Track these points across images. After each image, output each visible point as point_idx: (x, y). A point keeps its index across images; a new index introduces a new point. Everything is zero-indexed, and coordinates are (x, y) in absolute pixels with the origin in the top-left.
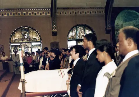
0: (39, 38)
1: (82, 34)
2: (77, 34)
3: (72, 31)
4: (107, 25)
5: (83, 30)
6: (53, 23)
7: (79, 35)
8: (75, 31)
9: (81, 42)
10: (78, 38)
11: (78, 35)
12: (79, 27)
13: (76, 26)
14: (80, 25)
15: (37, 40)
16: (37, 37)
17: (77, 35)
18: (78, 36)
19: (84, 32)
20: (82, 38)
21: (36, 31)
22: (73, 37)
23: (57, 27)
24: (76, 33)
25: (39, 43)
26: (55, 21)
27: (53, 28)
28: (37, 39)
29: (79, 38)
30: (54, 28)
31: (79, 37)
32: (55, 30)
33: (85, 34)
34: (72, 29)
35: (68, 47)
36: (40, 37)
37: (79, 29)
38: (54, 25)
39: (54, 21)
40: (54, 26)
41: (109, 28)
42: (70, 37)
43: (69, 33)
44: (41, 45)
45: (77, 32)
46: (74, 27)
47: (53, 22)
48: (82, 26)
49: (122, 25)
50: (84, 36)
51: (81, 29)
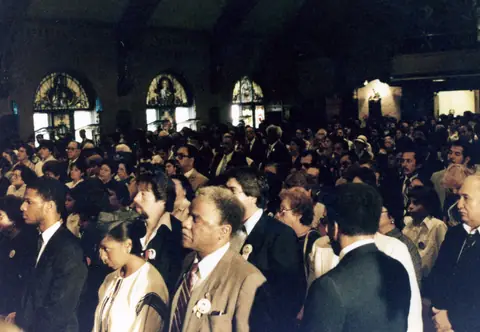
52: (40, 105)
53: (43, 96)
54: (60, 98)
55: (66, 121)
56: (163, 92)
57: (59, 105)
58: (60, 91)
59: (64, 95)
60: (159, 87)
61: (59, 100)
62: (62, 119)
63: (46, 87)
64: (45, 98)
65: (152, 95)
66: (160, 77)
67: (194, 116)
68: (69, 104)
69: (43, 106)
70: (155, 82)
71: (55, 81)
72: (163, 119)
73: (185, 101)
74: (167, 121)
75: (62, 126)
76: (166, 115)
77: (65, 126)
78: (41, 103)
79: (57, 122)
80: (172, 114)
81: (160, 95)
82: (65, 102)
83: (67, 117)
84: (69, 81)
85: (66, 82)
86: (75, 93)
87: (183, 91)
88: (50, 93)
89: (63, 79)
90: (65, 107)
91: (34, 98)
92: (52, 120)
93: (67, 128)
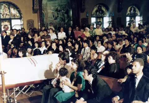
1: (7, 13)
4: (35, 4)
5: (7, 9)
7: (2, 13)
9: (6, 21)
11: (2, 14)
12: (3, 4)
14: (4, 2)
19: (9, 10)
20: (7, 17)
29: (3, 17)
31: (3, 15)
33: (9, 12)
41: (37, 7)
48: (6, 3)
49: (46, 4)
50: (8, 15)
51: (5, 6)
52: (93, 15)
53: (94, 12)
54: (99, 13)
55: (101, 20)
56: (132, 11)
58: (100, 11)
59: (101, 12)
60: (131, 10)
61: (99, 14)
62: (100, 19)
63: (95, 9)
65: (128, 12)
66: (131, 6)
67: (142, 19)
68: (102, 15)
69: (94, 15)
70: (129, 8)
71: (98, 8)
72: (131, 20)
73: (139, 14)
74: (133, 21)
75: (100, 22)
76: (133, 19)
78: (94, 14)
79: (98, 20)
80: (135, 18)
81: (131, 12)
84: (102, 7)
86: (104, 11)
87: (138, 12)
88: (97, 11)
89: (101, 7)
90: (101, 16)
91: (92, 13)
92: (97, 20)
93: (101, 22)
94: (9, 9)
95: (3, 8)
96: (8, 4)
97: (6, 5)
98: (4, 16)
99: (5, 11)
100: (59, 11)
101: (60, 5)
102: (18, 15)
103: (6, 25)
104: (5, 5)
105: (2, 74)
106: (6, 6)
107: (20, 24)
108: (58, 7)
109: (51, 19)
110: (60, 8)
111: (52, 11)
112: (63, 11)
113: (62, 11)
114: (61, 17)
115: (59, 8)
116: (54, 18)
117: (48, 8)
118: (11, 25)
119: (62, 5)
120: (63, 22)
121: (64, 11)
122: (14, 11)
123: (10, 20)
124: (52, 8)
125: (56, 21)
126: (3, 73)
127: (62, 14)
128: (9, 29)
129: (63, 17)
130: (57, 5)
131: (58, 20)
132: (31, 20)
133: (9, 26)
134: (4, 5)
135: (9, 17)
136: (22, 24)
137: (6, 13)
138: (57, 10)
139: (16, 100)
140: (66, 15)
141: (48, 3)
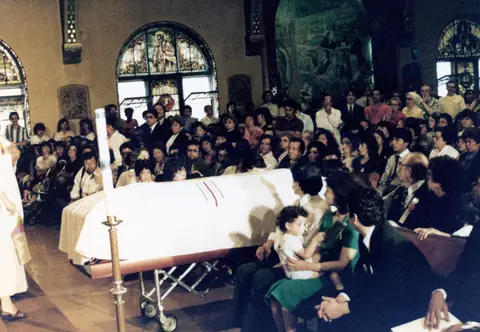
0: (17, 71)
1: (168, 58)
2: (150, 56)
3: (133, 46)
4: (252, 27)
5: (168, 44)
6: (66, 17)
7: (155, 59)
8: (143, 45)
9: (165, 83)
10: (153, 71)
11: (153, 61)
13: (145, 30)
14: (158, 26)
15: (7, 80)
16: (8, 70)
17: (149, 60)
18: (151, 64)
19: (173, 49)
20: (167, 69)
21: (5, 48)
22: (134, 66)
23: (81, 33)
24: (145, 55)
25: (17, 92)
26: (73, 10)
27: (66, 36)
28: (9, 75)
29: (158, 71)
30: (70, 34)
31: (156, 65)
32: (72, 44)
33: (175, 55)
34: (131, 38)
35: (120, 101)
36: (20, 68)
37: (155, 40)
38: (69, 25)
39: (69, 9)
40: (69, 28)
41: (258, 36)
42: (124, 66)
43: (121, 54)
44: (23, 96)
45: (151, 50)
46: (138, 32)
47: (66, 13)
49: (292, 25)
50: (172, 63)
51: (162, 37)
52: (443, 53)
53: (446, 44)
54: (463, 45)
55: (470, 69)
57: (462, 53)
58: (464, 39)
59: (468, 43)
61: (462, 48)
62: (465, 67)
63: (449, 34)
64: (448, 46)
68: (473, 51)
69: (446, 54)
71: (459, 30)
75: (466, 73)
77: (468, 73)
78: (444, 51)
79: (461, 70)
82: (469, 48)
83: (471, 65)
84: (473, 27)
85: (470, 29)
88: (454, 41)
89: (467, 27)
90: (469, 55)
91: (437, 46)
92: (455, 68)
93: (470, 77)
94: (175, 45)
95: (155, 44)
96: (170, 29)
97: (166, 32)
98: (161, 66)
99: (161, 53)
100: (334, 45)
101: (333, 27)
102: (201, 62)
103: (167, 95)
104: (161, 33)
105: (110, 225)
106: (166, 37)
107: (209, 90)
108: (328, 34)
109: (307, 73)
110: (335, 35)
111: (309, 48)
112: (343, 44)
113: (340, 45)
114: (338, 65)
115: (331, 37)
116: (316, 69)
117: (297, 37)
118: (180, 93)
119: (341, 27)
120: (344, 80)
121: (347, 45)
122: (188, 52)
123: (176, 80)
124: (310, 37)
125: (322, 76)
126: (113, 222)
127: (340, 53)
128: (177, 106)
129: (345, 65)
130: (325, 26)
131: (331, 72)
132: (243, 76)
133: (176, 98)
134: (158, 33)
135: (174, 68)
136: (214, 89)
137: (164, 57)
138: (325, 43)
139: (161, 308)
140: (353, 58)
141: (298, 21)
